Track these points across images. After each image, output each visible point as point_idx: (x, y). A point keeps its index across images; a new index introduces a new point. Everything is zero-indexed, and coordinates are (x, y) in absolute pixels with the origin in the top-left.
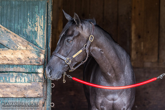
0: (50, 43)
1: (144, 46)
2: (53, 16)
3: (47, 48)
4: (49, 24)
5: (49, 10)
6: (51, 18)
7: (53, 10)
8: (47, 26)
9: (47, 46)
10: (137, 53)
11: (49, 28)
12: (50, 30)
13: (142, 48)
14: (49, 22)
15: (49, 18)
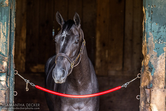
0: (13, 50)
1: (109, 54)
2: (16, 22)
3: (10, 55)
4: (12, 31)
5: (12, 17)
6: (15, 24)
7: (16, 17)
8: (10, 33)
9: (10, 53)
10: (101, 61)
11: (12, 35)
12: (13, 37)
13: (107, 56)
14: (12, 29)
15: (12, 24)
